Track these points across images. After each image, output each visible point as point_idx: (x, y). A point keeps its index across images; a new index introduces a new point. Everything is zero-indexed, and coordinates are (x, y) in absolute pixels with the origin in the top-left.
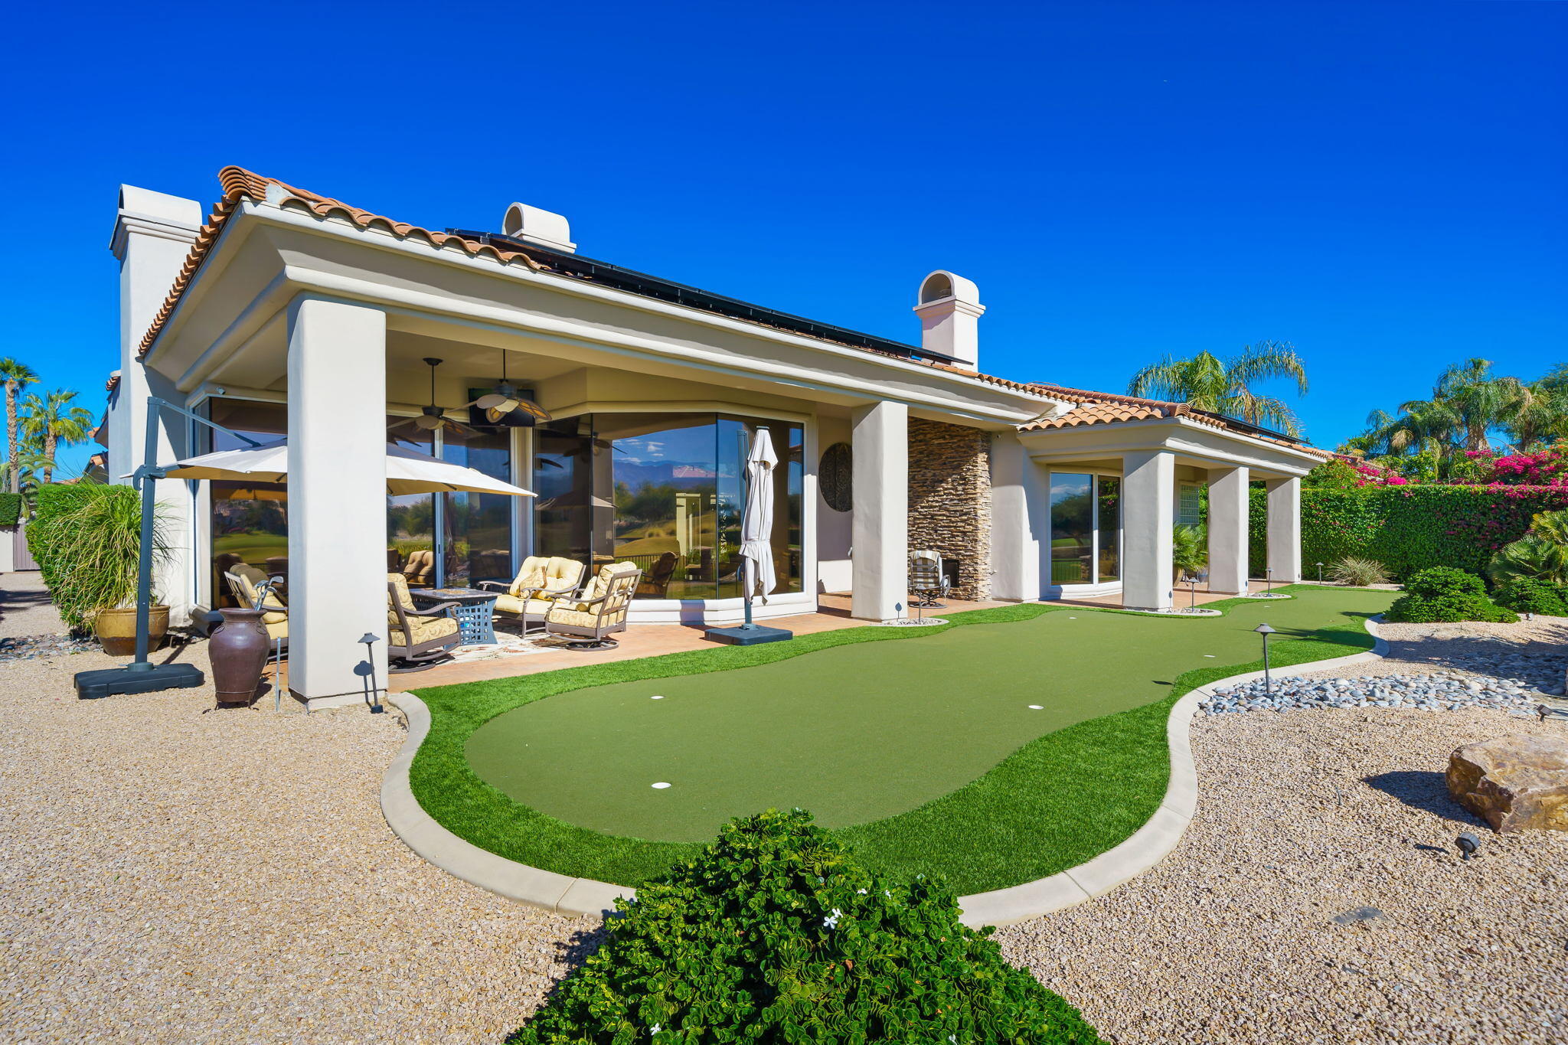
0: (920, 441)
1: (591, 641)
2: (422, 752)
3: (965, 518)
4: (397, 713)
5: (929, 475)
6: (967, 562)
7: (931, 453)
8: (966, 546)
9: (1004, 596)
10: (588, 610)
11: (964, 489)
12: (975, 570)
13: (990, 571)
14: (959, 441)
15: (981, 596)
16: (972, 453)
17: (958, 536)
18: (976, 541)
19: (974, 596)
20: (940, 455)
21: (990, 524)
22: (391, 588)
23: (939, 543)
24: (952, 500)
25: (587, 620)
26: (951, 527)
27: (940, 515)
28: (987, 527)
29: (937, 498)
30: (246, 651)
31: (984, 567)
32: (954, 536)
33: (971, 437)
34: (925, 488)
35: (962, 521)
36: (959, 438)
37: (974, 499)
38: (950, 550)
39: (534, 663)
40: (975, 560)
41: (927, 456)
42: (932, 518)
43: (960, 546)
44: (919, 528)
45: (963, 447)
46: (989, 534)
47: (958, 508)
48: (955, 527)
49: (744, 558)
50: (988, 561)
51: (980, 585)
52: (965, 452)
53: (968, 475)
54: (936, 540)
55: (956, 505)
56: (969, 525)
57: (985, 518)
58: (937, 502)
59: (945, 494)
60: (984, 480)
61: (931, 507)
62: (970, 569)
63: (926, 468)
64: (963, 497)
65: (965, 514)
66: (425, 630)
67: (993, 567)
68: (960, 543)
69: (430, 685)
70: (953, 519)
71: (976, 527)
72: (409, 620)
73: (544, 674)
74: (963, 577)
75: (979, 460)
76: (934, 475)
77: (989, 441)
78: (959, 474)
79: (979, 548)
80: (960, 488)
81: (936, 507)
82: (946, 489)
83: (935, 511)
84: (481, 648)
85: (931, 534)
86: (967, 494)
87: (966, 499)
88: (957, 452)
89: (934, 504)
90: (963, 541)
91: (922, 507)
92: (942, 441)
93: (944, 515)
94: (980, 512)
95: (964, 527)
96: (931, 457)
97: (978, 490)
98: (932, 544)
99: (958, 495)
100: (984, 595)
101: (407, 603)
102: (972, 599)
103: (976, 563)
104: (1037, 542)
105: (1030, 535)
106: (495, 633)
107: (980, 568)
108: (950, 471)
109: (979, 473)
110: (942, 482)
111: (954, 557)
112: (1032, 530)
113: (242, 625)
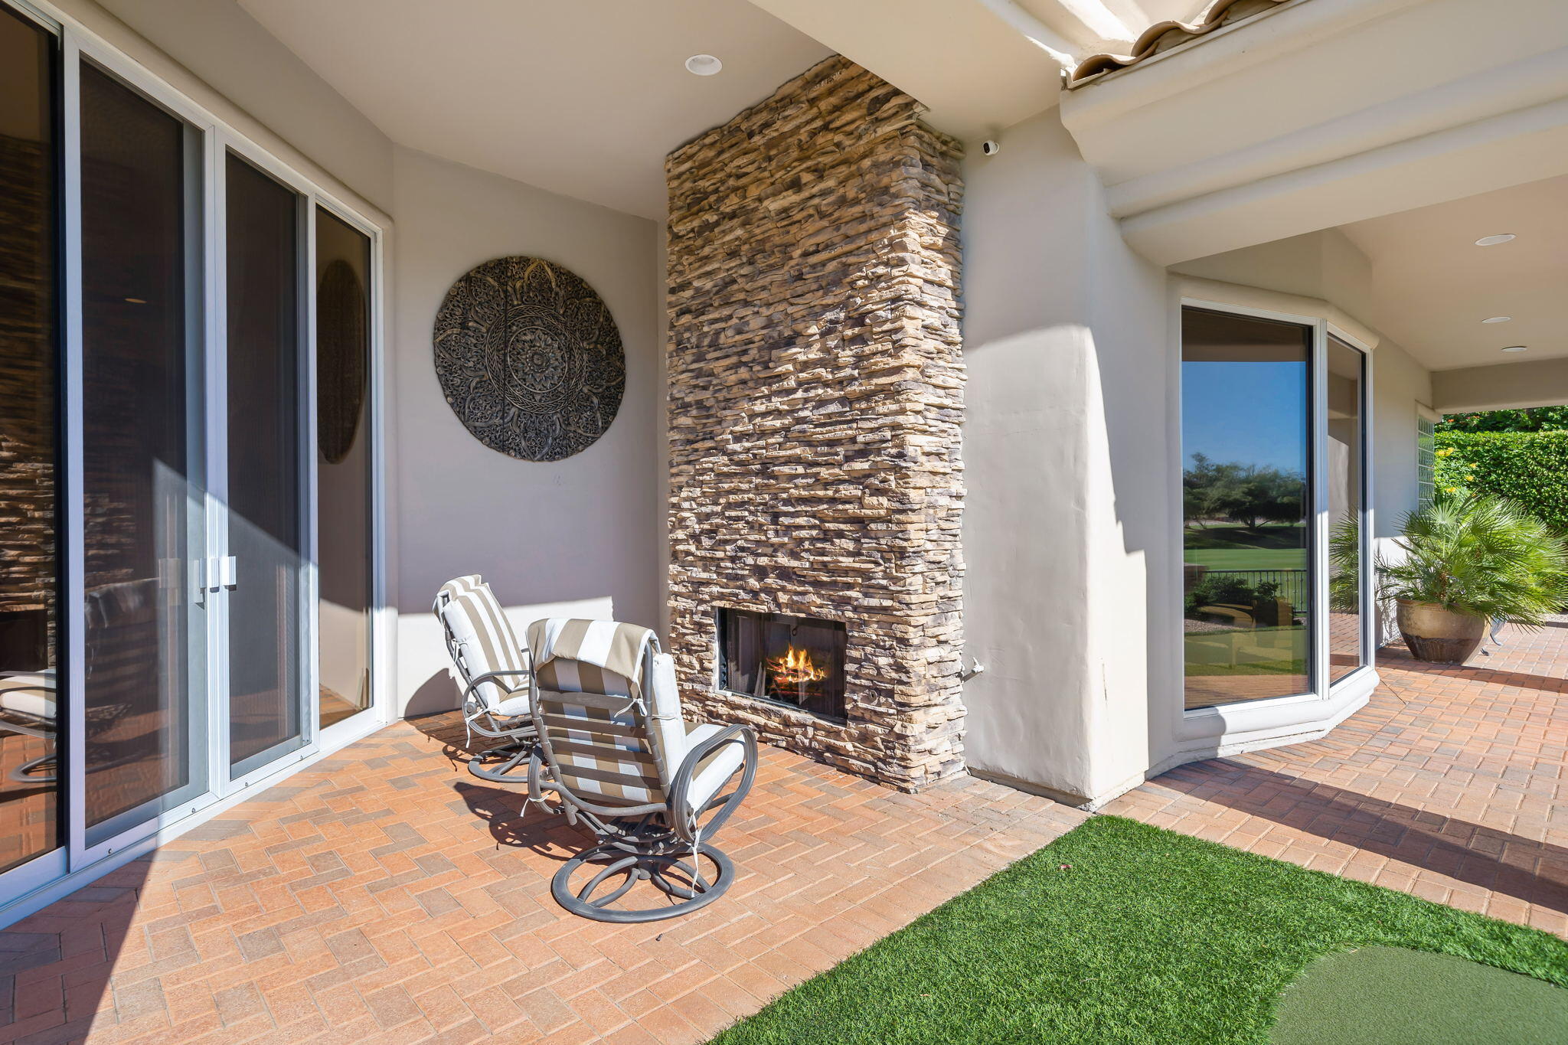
0: (733, 216)
3: (861, 465)
5: (756, 323)
6: (872, 632)
7: (761, 248)
8: (866, 575)
9: (1012, 766)
11: (860, 358)
12: (900, 668)
13: (958, 666)
14: (842, 183)
15: (919, 766)
16: (886, 214)
17: (840, 534)
18: (902, 554)
19: (894, 770)
20: (786, 248)
21: (956, 487)
23: (783, 560)
24: (822, 403)
26: (820, 500)
27: (788, 461)
28: (944, 501)
29: (777, 402)
31: (933, 653)
32: (827, 536)
33: (883, 155)
34: (743, 373)
35: (858, 479)
36: (844, 170)
37: (892, 393)
38: (817, 584)
40: (898, 629)
41: (751, 262)
42: (763, 473)
43: (847, 571)
44: (729, 506)
45: (856, 202)
46: (956, 525)
47: (841, 432)
48: (832, 501)
50: (952, 628)
51: (919, 723)
52: (863, 218)
53: (875, 302)
54: (776, 548)
55: (831, 421)
56: (878, 492)
57: (938, 466)
58: (778, 413)
59: (800, 384)
60: (934, 319)
61: (763, 434)
62: (883, 661)
63: (746, 303)
64: (855, 388)
65: (863, 454)
67: (971, 652)
68: (847, 561)
70: (824, 472)
71: (902, 499)
74: (856, 689)
75: (912, 239)
76: (770, 324)
77: (951, 174)
78: (843, 305)
79: (916, 582)
80: (846, 356)
81: (775, 432)
82: (806, 365)
83: (772, 448)
85: (760, 528)
86: (872, 375)
87: (867, 396)
88: (837, 225)
89: (771, 423)
90: (856, 554)
91: (738, 438)
92: (791, 198)
93: (797, 460)
94: (916, 443)
95: (860, 500)
96: (761, 262)
97: (908, 357)
98: (763, 561)
99: (840, 383)
100: (933, 763)
102: (888, 780)
103: (904, 642)
104: (1139, 557)
105: (1115, 533)
107: (920, 660)
108: (816, 300)
109: (913, 289)
110: (790, 342)
111: (830, 613)
112: (1122, 512)
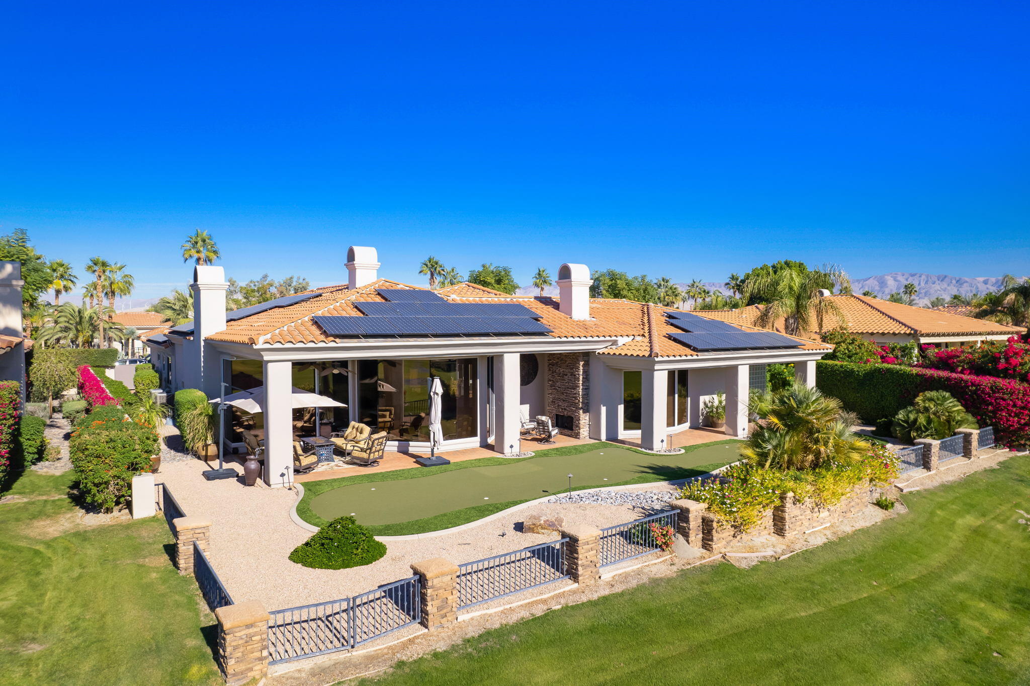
1: (365, 463)
2: (300, 503)
3: (575, 396)
4: (296, 490)
5: (562, 371)
6: (576, 419)
7: (562, 359)
9: (595, 436)
10: (365, 452)
12: (579, 423)
13: (588, 423)
14: (573, 355)
15: (581, 436)
16: (578, 363)
17: (572, 405)
19: (578, 437)
20: (566, 361)
22: (294, 447)
23: (565, 408)
25: (364, 455)
27: (565, 393)
30: (254, 469)
31: (584, 421)
33: (578, 354)
34: (560, 378)
37: (579, 387)
38: (569, 411)
39: (344, 473)
40: (579, 418)
42: (562, 394)
43: (573, 410)
45: (575, 359)
47: (573, 390)
48: (571, 400)
49: (430, 430)
50: (587, 418)
51: (581, 431)
53: (576, 374)
56: (576, 399)
57: (585, 396)
59: (567, 382)
60: (584, 377)
61: (562, 388)
62: (577, 422)
63: (560, 367)
64: (574, 385)
65: (575, 394)
66: (306, 461)
67: (590, 421)
68: (573, 408)
69: (306, 481)
70: (571, 396)
71: (579, 401)
72: (301, 457)
73: (344, 478)
74: (574, 426)
75: (581, 366)
77: (587, 356)
78: (573, 373)
79: (581, 412)
81: (564, 388)
82: (568, 380)
83: (563, 391)
84: (328, 464)
87: (576, 386)
91: (559, 388)
93: (567, 393)
94: (581, 393)
96: (562, 361)
97: (580, 382)
99: (572, 384)
100: (584, 436)
101: (300, 451)
103: (580, 420)
106: (334, 456)
107: (582, 422)
109: (581, 373)
110: (566, 375)
111: (572, 415)
113: (253, 462)
